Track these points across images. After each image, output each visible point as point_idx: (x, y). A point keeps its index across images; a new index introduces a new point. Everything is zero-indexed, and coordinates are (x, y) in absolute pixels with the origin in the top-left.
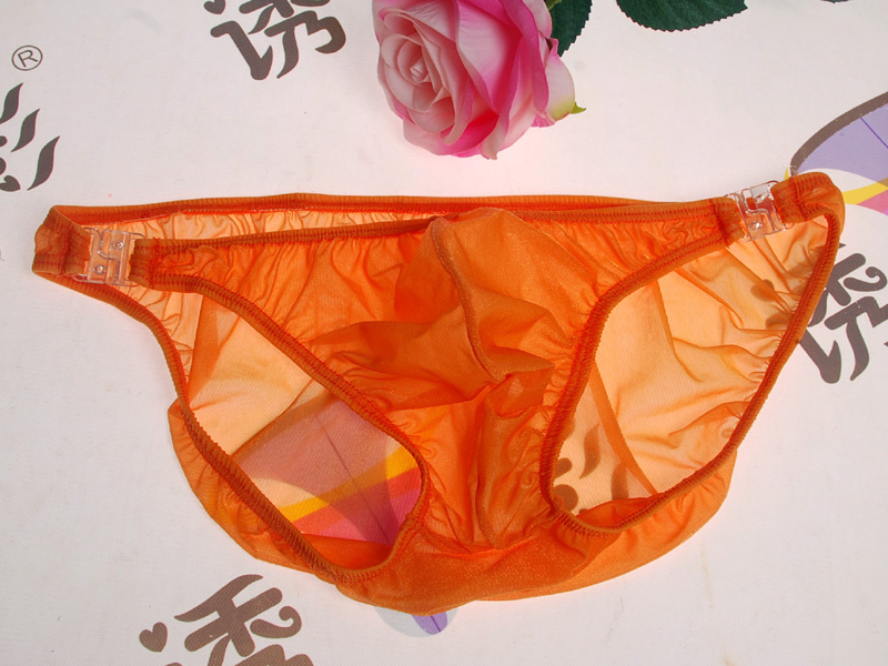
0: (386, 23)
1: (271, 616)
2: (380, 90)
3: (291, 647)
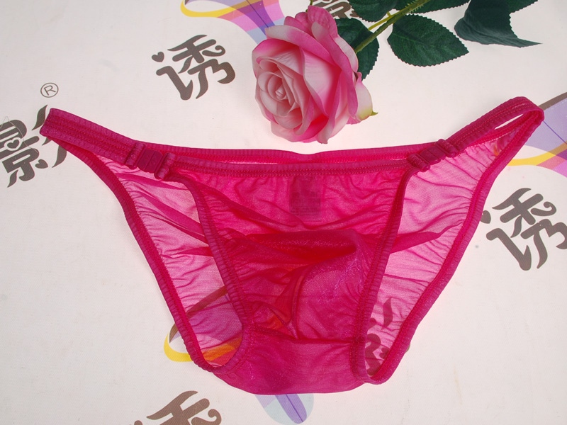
0: (260, 65)
1: (203, 415)
2: (257, 105)
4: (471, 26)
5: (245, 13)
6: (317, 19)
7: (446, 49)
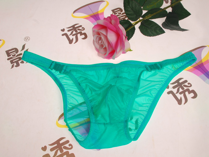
0: (94, 33)
1: (67, 145)
2: (93, 46)
3: (70, 152)
4: (167, 24)
5: (92, 17)
6: (113, 18)
7: (158, 31)
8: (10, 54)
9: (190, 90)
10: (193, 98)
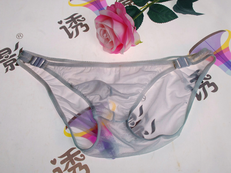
0: (98, 25)
1: (78, 156)
2: (97, 40)
3: (83, 163)
4: (179, 7)
5: (93, 4)
6: (119, 7)
7: (170, 16)
8: (2, 56)
9: (210, 83)
10: (213, 91)
